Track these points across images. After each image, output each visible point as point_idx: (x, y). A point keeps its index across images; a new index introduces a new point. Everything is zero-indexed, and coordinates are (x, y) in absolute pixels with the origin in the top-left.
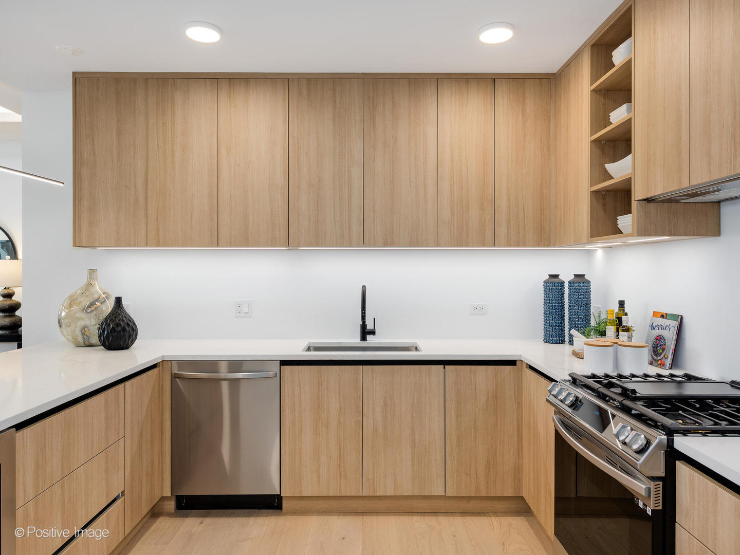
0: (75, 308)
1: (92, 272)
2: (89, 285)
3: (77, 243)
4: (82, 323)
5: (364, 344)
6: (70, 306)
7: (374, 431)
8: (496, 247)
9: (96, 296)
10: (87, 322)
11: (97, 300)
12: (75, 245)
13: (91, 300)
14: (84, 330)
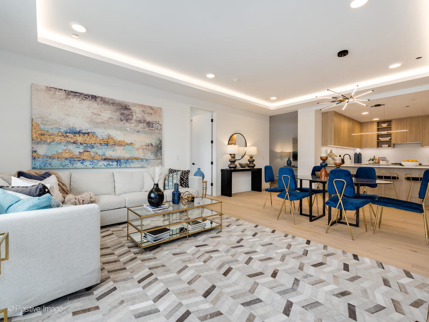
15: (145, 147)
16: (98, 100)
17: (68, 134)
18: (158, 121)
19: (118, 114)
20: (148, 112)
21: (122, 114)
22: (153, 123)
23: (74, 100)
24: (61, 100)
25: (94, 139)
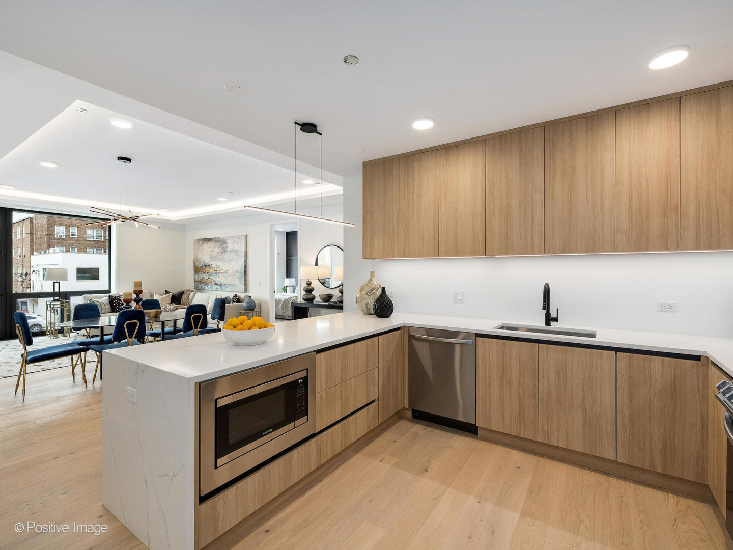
0: (364, 292)
1: (372, 273)
2: (371, 280)
3: (365, 257)
4: (366, 301)
5: (548, 328)
6: (361, 291)
7: (548, 395)
8: (682, 250)
9: (373, 286)
10: (368, 301)
11: (374, 289)
12: (364, 258)
13: (371, 288)
14: (367, 304)
15: (235, 273)
16: (213, 240)
17: (203, 267)
18: (242, 249)
19: (221, 248)
20: (236, 241)
21: (223, 248)
23: (205, 244)
24: (201, 246)
25: (211, 269)
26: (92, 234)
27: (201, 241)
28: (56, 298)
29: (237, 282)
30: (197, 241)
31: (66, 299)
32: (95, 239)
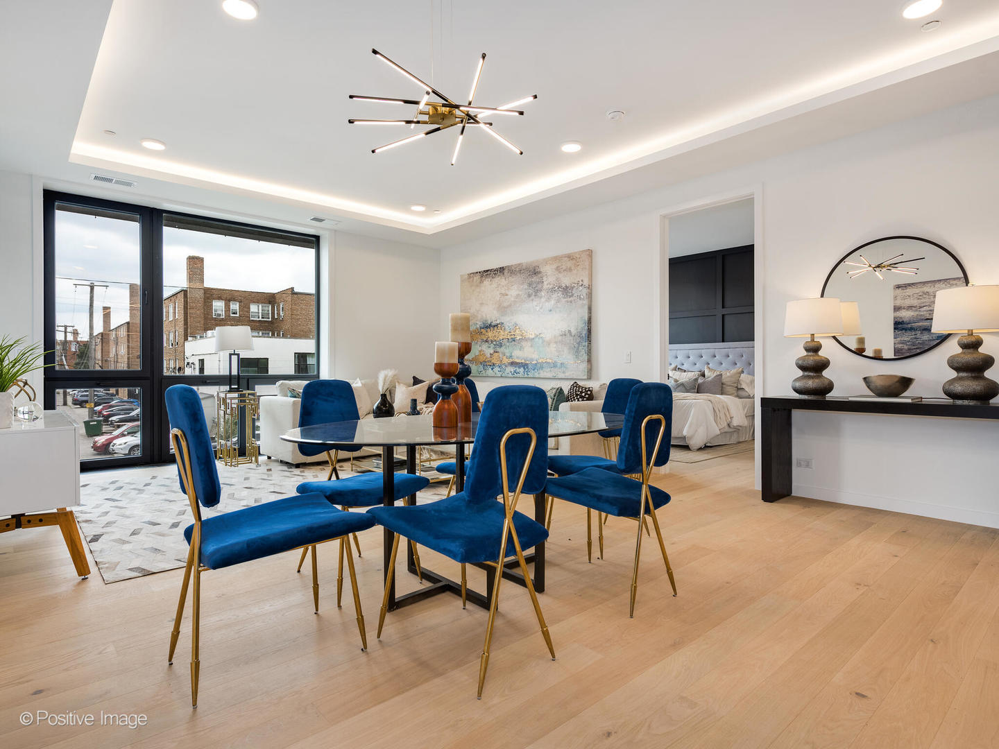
15: (560, 338)
16: (506, 271)
17: (482, 330)
18: (582, 281)
19: (526, 286)
20: (564, 267)
21: (530, 285)
22: (573, 288)
23: (487, 282)
24: (477, 286)
25: (502, 333)
26: (257, 311)
27: (477, 278)
28: (233, 387)
29: (567, 357)
30: (470, 277)
31: (248, 389)
32: (260, 319)
